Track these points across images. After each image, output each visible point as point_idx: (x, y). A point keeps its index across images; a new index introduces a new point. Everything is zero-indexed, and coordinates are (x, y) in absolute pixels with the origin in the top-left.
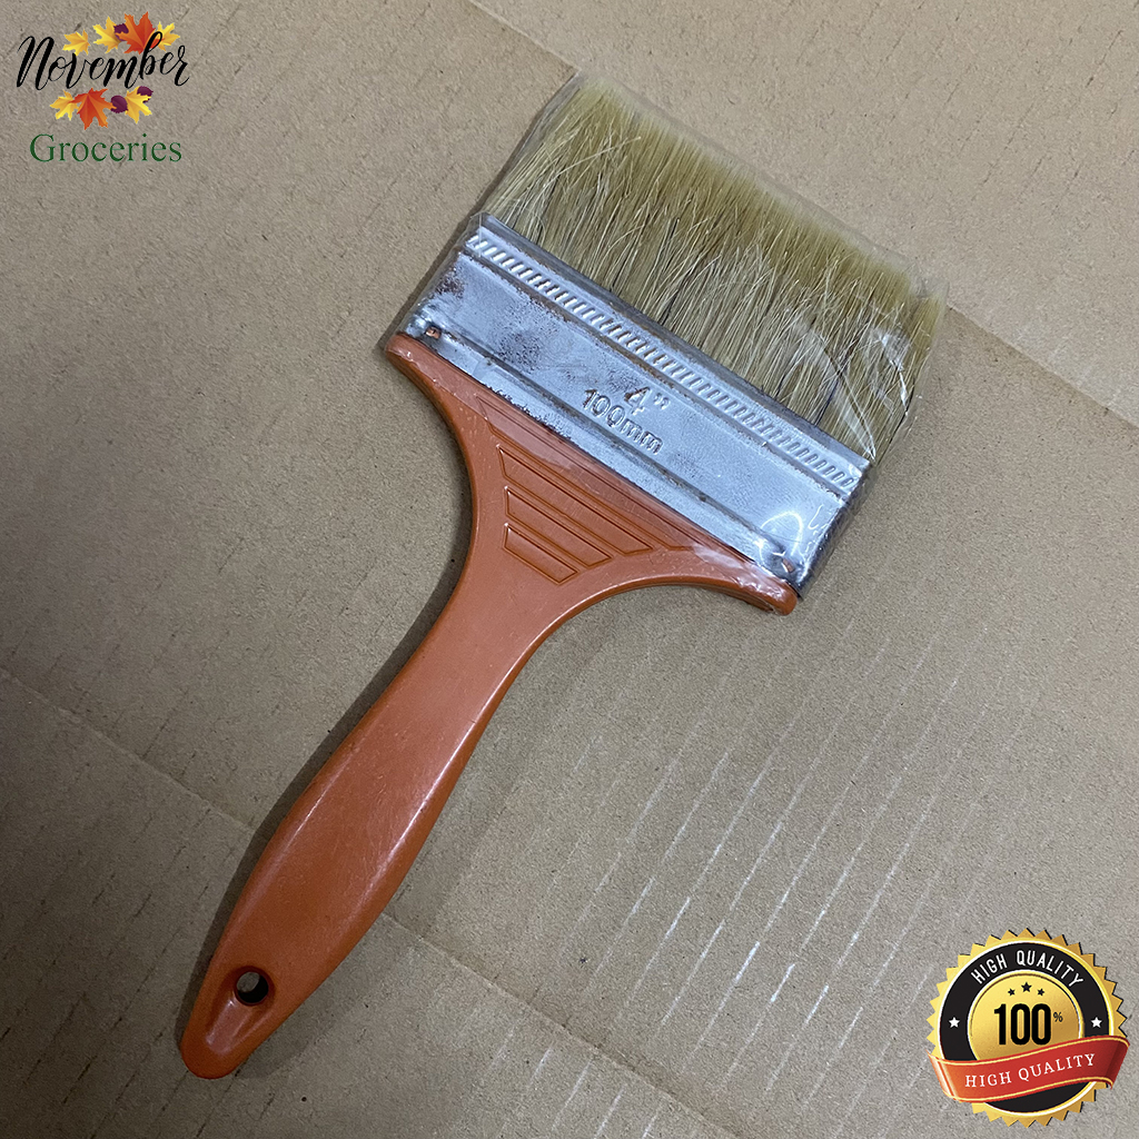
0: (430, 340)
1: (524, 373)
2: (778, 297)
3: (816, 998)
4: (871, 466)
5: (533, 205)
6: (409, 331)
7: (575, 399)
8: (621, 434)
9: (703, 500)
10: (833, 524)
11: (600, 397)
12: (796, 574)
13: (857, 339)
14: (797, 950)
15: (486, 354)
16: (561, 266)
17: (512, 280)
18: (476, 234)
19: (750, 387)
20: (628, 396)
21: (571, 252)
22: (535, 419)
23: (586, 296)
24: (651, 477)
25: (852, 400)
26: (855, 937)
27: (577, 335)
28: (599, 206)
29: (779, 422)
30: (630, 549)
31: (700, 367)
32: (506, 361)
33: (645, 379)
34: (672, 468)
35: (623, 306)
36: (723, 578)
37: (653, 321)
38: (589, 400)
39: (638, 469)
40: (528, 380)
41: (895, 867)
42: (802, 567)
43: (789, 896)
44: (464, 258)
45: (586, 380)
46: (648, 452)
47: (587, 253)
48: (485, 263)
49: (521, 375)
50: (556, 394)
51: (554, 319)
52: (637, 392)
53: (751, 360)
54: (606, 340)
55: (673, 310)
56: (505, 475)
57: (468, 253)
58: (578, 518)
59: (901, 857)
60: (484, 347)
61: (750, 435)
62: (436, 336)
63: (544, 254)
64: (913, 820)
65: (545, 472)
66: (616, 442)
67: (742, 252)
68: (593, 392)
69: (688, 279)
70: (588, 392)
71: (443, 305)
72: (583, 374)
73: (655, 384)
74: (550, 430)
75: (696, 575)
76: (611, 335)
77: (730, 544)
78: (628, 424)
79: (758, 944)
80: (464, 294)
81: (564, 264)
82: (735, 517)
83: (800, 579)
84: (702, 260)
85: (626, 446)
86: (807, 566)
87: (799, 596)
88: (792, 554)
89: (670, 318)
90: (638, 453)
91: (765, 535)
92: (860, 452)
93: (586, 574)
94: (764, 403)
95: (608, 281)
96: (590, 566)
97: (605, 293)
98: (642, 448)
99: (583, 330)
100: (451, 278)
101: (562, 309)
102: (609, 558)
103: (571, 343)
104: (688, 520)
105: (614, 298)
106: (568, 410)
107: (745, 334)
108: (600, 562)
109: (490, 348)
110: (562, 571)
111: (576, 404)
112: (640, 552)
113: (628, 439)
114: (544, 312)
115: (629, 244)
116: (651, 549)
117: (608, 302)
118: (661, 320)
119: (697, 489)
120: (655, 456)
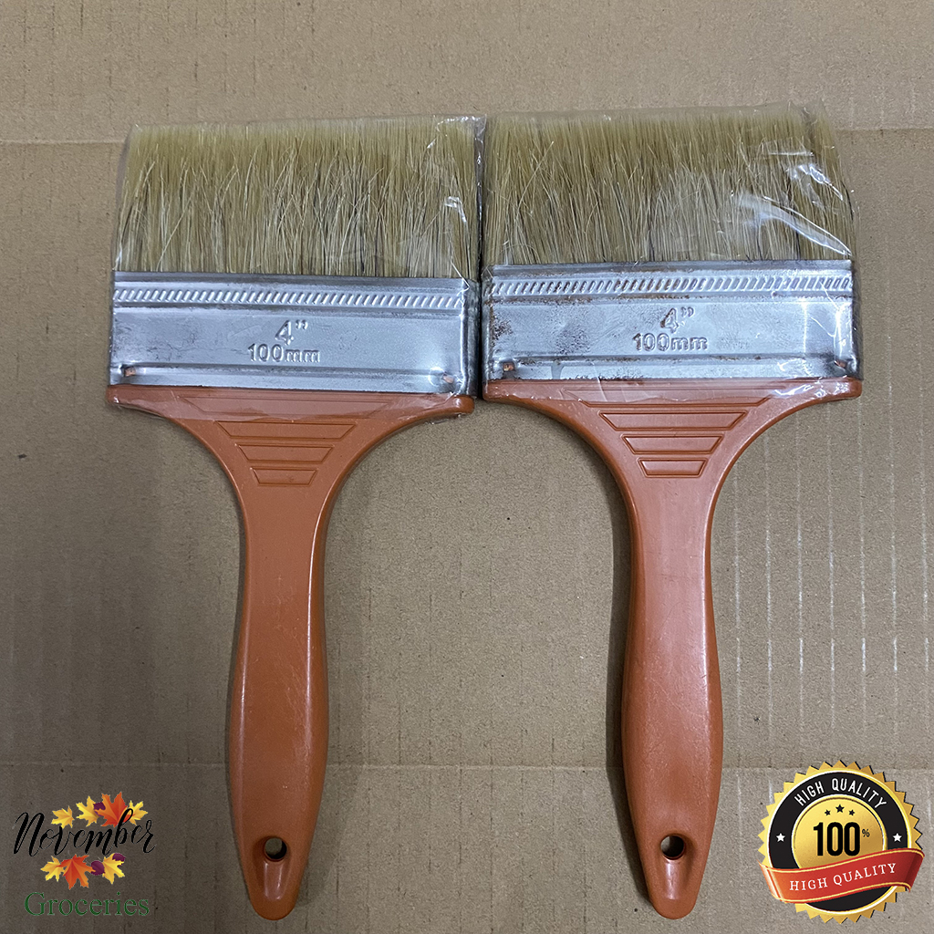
0: (510, 373)
1: (584, 354)
2: (717, 190)
4: (853, 262)
5: (516, 239)
6: (494, 376)
8: (675, 352)
9: (759, 358)
10: (854, 317)
11: (645, 336)
12: (850, 367)
13: (789, 181)
15: (553, 358)
16: (562, 267)
17: (537, 299)
18: (493, 285)
19: (740, 263)
20: (663, 323)
21: (562, 253)
22: (611, 380)
23: (592, 277)
24: (712, 367)
25: (812, 226)
27: (603, 306)
28: (559, 210)
29: (774, 274)
30: (730, 422)
31: (699, 271)
32: (568, 355)
33: (666, 305)
34: (724, 351)
35: (621, 264)
36: (807, 401)
37: (645, 262)
38: (639, 343)
39: (702, 367)
40: (590, 357)
42: (851, 360)
44: (496, 306)
45: (628, 331)
46: (701, 351)
47: (572, 247)
48: (512, 300)
49: (584, 357)
50: (614, 354)
51: (581, 306)
52: (667, 316)
53: (728, 244)
54: (624, 296)
55: (654, 245)
56: (617, 429)
57: (498, 301)
58: (681, 425)
60: (548, 355)
61: (761, 295)
62: (512, 367)
63: (545, 267)
65: (640, 409)
66: (675, 359)
67: (674, 176)
68: (639, 335)
70: (634, 338)
71: (503, 346)
72: (622, 329)
73: (677, 304)
74: (630, 381)
75: (785, 411)
76: (624, 292)
77: (796, 376)
78: (675, 341)
80: (512, 329)
81: (562, 264)
82: (787, 357)
83: (854, 368)
84: (651, 200)
85: (683, 356)
86: (854, 357)
87: (860, 379)
88: (840, 355)
89: (656, 252)
90: (694, 357)
91: (815, 354)
92: (840, 257)
93: (711, 458)
94: (756, 267)
95: (599, 257)
96: (711, 451)
97: (602, 265)
98: (694, 351)
99: (604, 299)
100: (497, 324)
101: (582, 296)
102: (721, 438)
103: (602, 314)
104: (756, 378)
105: (610, 265)
106: (630, 359)
107: (713, 231)
108: (717, 444)
109: (552, 353)
110: (695, 466)
111: (632, 351)
112: (738, 420)
113: (682, 352)
114: (571, 306)
115: (597, 223)
116: (744, 414)
117: (609, 270)
118: (652, 258)
119: (749, 354)
120: (708, 351)
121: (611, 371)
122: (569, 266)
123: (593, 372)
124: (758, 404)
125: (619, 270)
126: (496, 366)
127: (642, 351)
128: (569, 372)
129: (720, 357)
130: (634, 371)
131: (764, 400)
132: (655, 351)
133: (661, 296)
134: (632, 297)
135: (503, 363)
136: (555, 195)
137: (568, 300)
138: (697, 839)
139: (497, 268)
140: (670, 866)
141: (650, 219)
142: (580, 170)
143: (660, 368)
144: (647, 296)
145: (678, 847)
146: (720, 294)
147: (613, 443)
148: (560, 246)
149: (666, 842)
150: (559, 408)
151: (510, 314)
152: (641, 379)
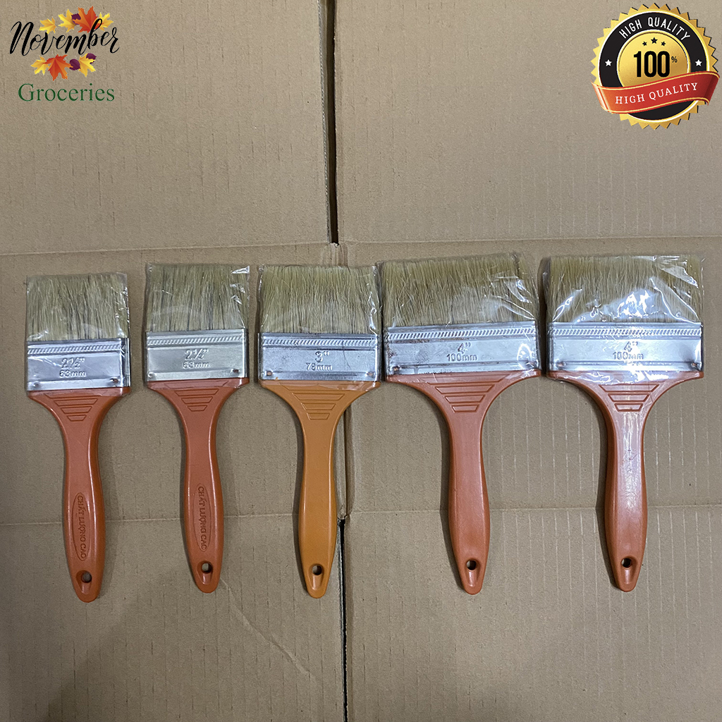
0: (397, 372)
2: (479, 294)
4: (536, 322)
5: (397, 317)
6: (391, 373)
8: (464, 361)
9: (498, 363)
11: (452, 355)
12: (536, 365)
15: (414, 365)
16: (416, 328)
17: (406, 341)
18: (388, 336)
19: (489, 324)
20: (459, 350)
22: (439, 373)
23: (429, 331)
24: (479, 367)
27: (434, 343)
29: (504, 328)
30: (488, 389)
31: (472, 328)
32: (421, 364)
33: (460, 342)
34: (484, 361)
35: (441, 326)
36: (518, 380)
37: (451, 325)
38: (449, 358)
39: (475, 367)
40: (430, 364)
42: (536, 362)
44: (389, 344)
45: (445, 353)
46: (475, 361)
47: (420, 319)
48: (397, 342)
49: (427, 364)
50: (439, 363)
51: (425, 343)
52: (460, 347)
54: (442, 339)
55: (454, 318)
56: (442, 393)
57: (390, 342)
58: (468, 391)
60: (412, 364)
61: (498, 337)
62: (397, 370)
63: (409, 328)
66: (464, 364)
67: (461, 288)
68: (449, 355)
70: (447, 356)
71: (393, 360)
72: (442, 353)
73: (464, 342)
74: (445, 373)
75: (510, 384)
76: (443, 337)
77: (513, 370)
78: (464, 357)
80: (397, 353)
82: (509, 362)
84: (452, 298)
85: (467, 363)
88: (531, 360)
89: (455, 321)
90: (472, 363)
91: (520, 361)
92: (530, 320)
93: (481, 404)
94: (496, 326)
95: (431, 323)
96: (481, 401)
97: (433, 327)
98: (472, 361)
99: (435, 341)
100: (391, 352)
101: (425, 339)
102: (484, 396)
103: (434, 346)
104: (497, 371)
105: (436, 326)
106: (446, 365)
108: (482, 399)
109: (414, 363)
110: (474, 408)
111: (447, 362)
112: (491, 388)
113: (467, 361)
114: (421, 343)
115: (430, 308)
116: (493, 386)
117: (436, 328)
118: (453, 323)
119: (494, 362)
120: (477, 361)
121: (438, 370)
122: (419, 327)
123: (431, 371)
124: (498, 381)
125: (440, 329)
126: (391, 369)
127: (451, 362)
128: (421, 371)
129: (483, 363)
130: (448, 369)
131: (501, 380)
132: (456, 361)
133: (457, 339)
134: (445, 340)
135: (394, 368)
136: (412, 297)
137: (420, 341)
138: (482, 561)
139: (389, 328)
140: (471, 573)
141: (452, 306)
142: (422, 286)
143: (458, 368)
144: (452, 339)
145: (474, 565)
146: (481, 337)
147: (441, 400)
148: (415, 318)
149: (468, 563)
150: (418, 386)
151: (396, 348)
152: (451, 373)
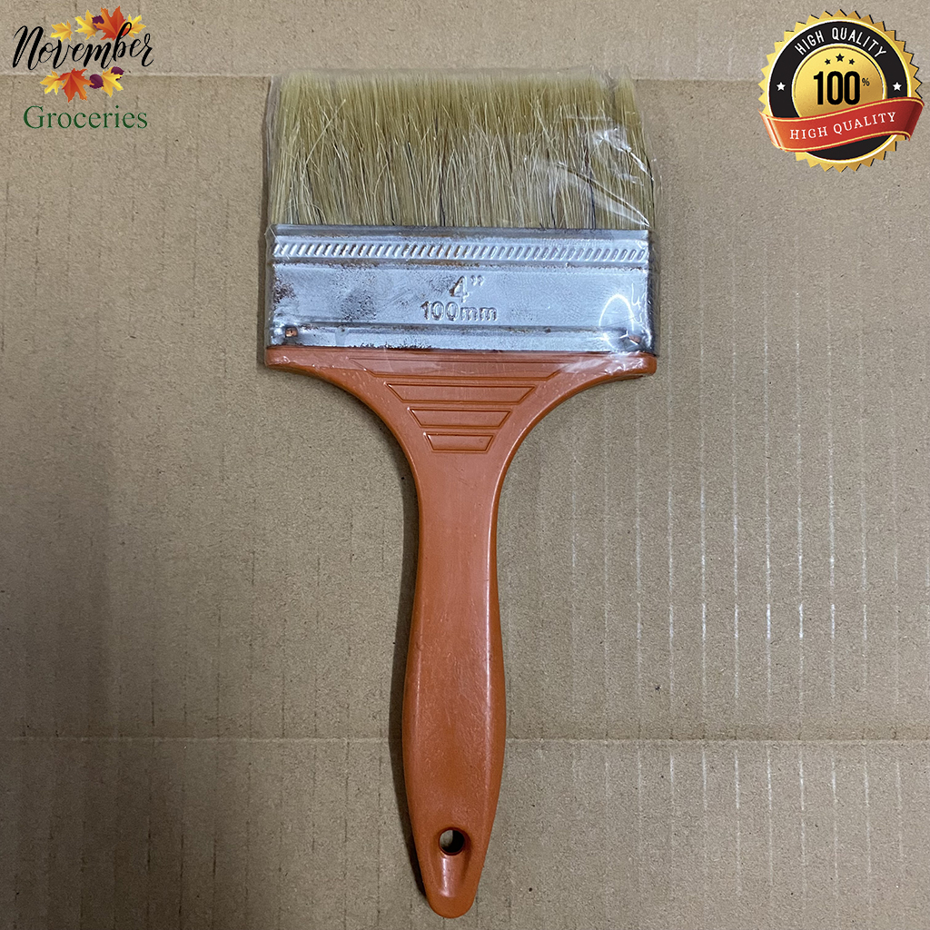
0: (292, 339)
1: (371, 321)
2: (512, 153)
3: (829, 618)
4: (650, 232)
5: (302, 198)
6: (274, 342)
7: (417, 318)
8: (464, 322)
9: (549, 331)
10: (649, 290)
11: (433, 305)
12: (644, 342)
13: (586, 148)
14: (798, 593)
15: (337, 325)
16: (348, 229)
17: (321, 261)
18: (276, 245)
19: (533, 231)
20: (452, 291)
21: (349, 215)
22: (398, 349)
23: (380, 240)
24: (502, 339)
25: (609, 195)
26: (832, 560)
27: (390, 271)
28: (348, 169)
29: (568, 243)
30: (519, 397)
31: (489, 239)
32: (354, 321)
33: (456, 273)
34: (514, 323)
35: (409, 229)
36: (596, 377)
37: (436, 227)
38: (426, 312)
39: (491, 339)
40: (377, 324)
41: (831, 498)
42: (645, 334)
43: (771, 561)
44: (278, 267)
45: (416, 298)
46: (490, 322)
47: (360, 209)
48: (296, 261)
49: (370, 324)
50: (402, 322)
51: (367, 270)
52: (457, 284)
53: (521, 211)
54: (412, 262)
55: (445, 210)
56: (403, 401)
57: (279, 261)
58: (470, 399)
59: (831, 488)
60: (332, 321)
61: (553, 264)
62: (294, 333)
63: (331, 228)
64: (825, 458)
65: (428, 381)
66: (464, 330)
67: (467, 137)
68: (426, 304)
69: (442, 181)
70: (422, 306)
71: (284, 309)
72: (411, 296)
73: (466, 272)
74: (414, 349)
75: (576, 387)
76: (413, 257)
77: (586, 350)
78: (464, 311)
79: (769, 606)
80: (295, 292)
81: (349, 226)
82: (578, 330)
83: (649, 343)
84: (444, 161)
85: (472, 327)
86: (648, 332)
87: (655, 355)
88: (633, 329)
89: (447, 217)
90: (483, 327)
91: (606, 329)
92: (637, 228)
93: (499, 433)
94: (548, 236)
95: (388, 219)
96: (499, 426)
97: (390, 229)
98: (484, 322)
99: (392, 264)
100: (278, 286)
101: (368, 260)
102: (510, 412)
103: (390, 280)
104: (546, 351)
105: (399, 229)
106: (417, 328)
107: (506, 195)
108: (504, 420)
109: (337, 318)
110: (482, 441)
111: (419, 320)
112: (527, 394)
113: (471, 322)
114: (357, 270)
115: (386, 183)
116: (533, 388)
117: (397, 233)
118: (442, 223)
119: (539, 327)
120: (496, 322)
121: (398, 340)
122: (355, 229)
123: (379, 340)
124: (548, 378)
125: (408, 234)
126: (277, 331)
127: (430, 320)
128: (354, 339)
129: (510, 328)
130: (421, 340)
131: (554, 374)
132: (441, 321)
133: (449, 263)
134: (420, 262)
135: (286, 328)
136: (343, 152)
137: (357, 262)
139: (280, 227)
140: (445, 861)
142: (371, 128)
143: (449, 338)
144: (436, 262)
146: (511, 263)
147: (401, 420)
148: (348, 206)
149: (447, 835)
150: (342, 377)
151: (293, 276)
152: (429, 350)
